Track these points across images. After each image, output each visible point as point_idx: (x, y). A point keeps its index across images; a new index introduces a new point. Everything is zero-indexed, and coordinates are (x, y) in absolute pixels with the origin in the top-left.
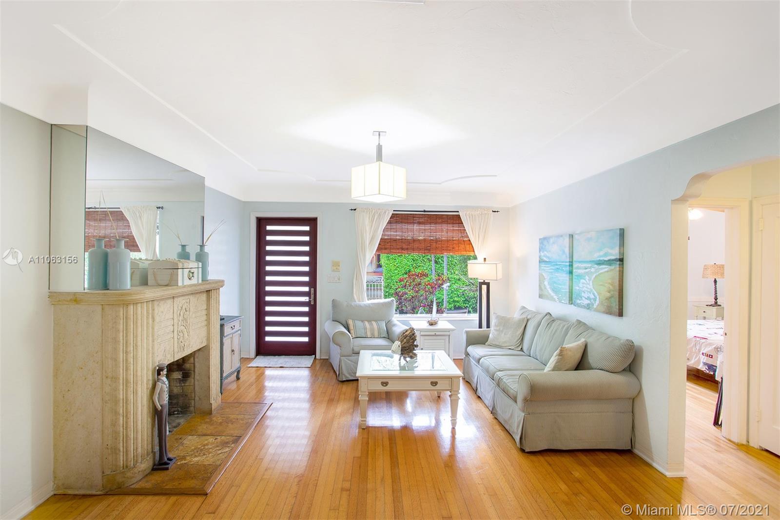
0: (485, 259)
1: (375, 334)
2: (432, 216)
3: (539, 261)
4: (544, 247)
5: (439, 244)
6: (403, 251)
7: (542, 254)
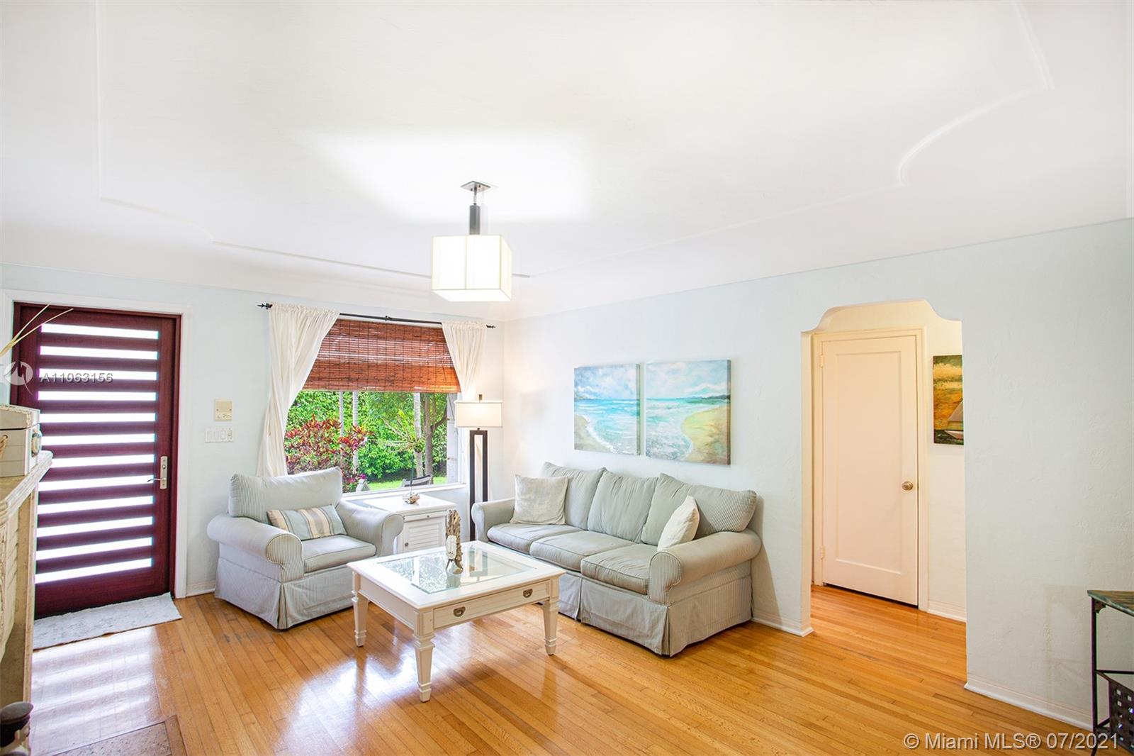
0: (480, 396)
1: (325, 531)
2: (398, 328)
3: (575, 399)
4: (584, 379)
5: (408, 373)
6: (350, 384)
7: (581, 389)
